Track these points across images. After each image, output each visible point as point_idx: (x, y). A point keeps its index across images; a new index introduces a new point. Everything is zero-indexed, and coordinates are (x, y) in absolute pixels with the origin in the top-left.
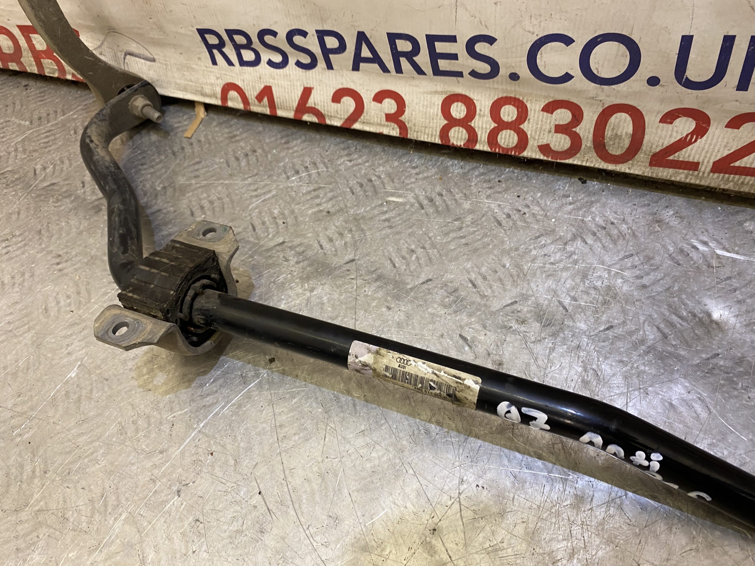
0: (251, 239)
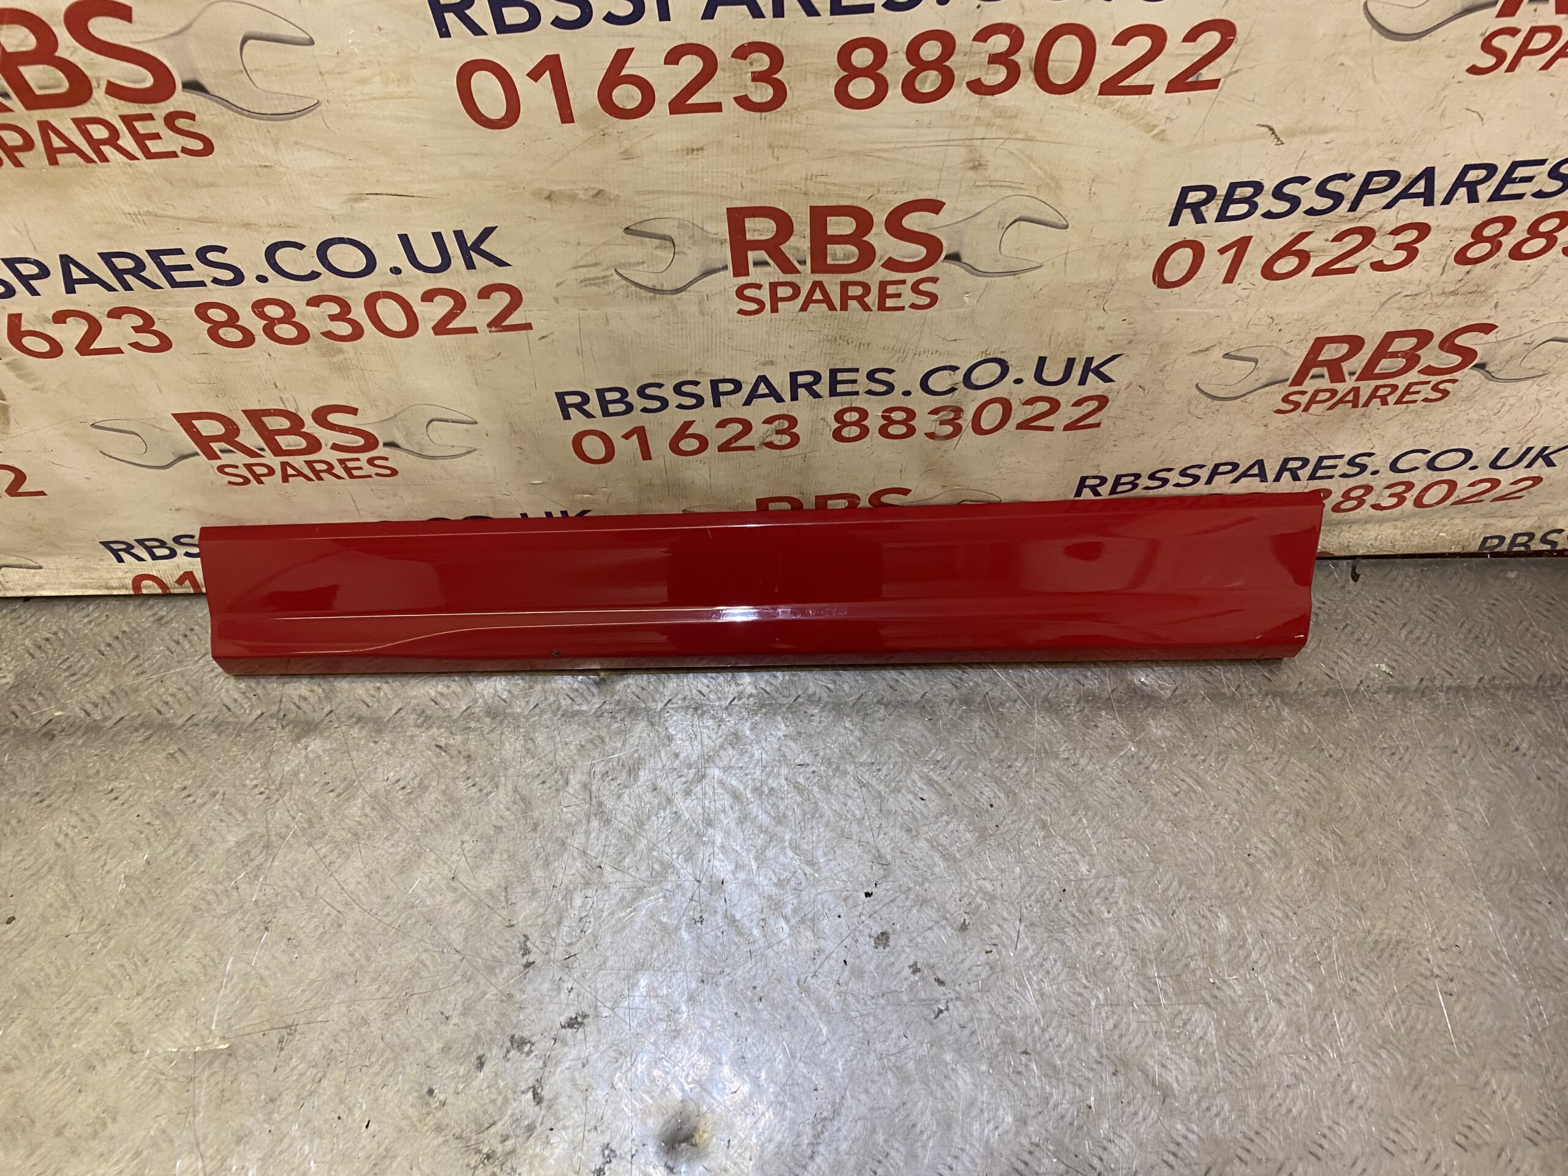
0: (231, 719)
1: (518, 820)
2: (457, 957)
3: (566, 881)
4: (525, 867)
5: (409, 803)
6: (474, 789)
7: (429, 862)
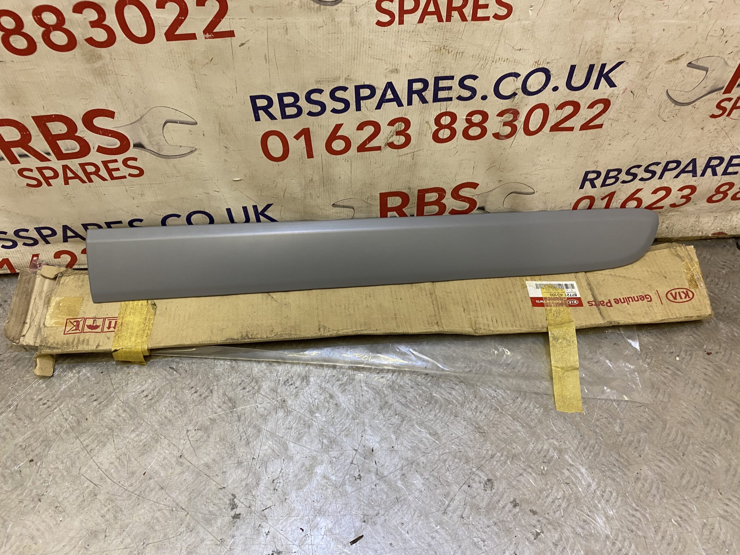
1: (227, 414)
2: (183, 513)
3: (261, 454)
4: (233, 447)
5: (150, 406)
6: (196, 395)
7: (164, 445)
